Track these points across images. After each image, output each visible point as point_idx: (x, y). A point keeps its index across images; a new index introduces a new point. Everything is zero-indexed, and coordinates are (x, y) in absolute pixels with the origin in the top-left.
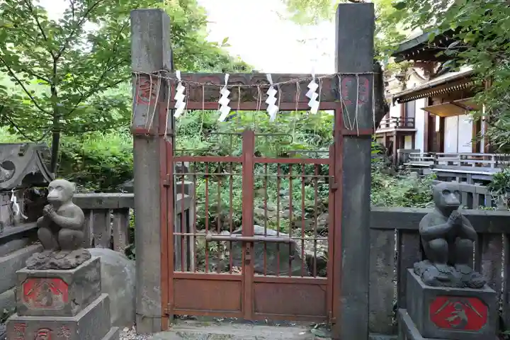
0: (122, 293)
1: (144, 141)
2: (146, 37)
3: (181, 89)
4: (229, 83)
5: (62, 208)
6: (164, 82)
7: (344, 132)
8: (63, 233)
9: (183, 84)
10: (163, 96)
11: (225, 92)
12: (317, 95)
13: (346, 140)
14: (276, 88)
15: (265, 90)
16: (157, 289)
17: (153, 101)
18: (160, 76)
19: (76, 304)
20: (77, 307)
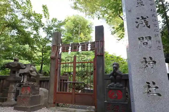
0: (46, 98)
1: (53, 60)
2: (55, 38)
3: (61, 48)
4: (71, 46)
5: (33, 73)
6: (58, 46)
7: (97, 55)
8: (32, 77)
9: (62, 47)
10: (57, 49)
11: (70, 48)
12: (90, 47)
13: (97, 57)
14: (81, 46)
15: (79, 47)
16: (53, 96)
17: (55, 51)
18: (57, 45)
19: (32, 93)
20: (31, 94)
